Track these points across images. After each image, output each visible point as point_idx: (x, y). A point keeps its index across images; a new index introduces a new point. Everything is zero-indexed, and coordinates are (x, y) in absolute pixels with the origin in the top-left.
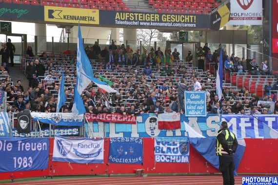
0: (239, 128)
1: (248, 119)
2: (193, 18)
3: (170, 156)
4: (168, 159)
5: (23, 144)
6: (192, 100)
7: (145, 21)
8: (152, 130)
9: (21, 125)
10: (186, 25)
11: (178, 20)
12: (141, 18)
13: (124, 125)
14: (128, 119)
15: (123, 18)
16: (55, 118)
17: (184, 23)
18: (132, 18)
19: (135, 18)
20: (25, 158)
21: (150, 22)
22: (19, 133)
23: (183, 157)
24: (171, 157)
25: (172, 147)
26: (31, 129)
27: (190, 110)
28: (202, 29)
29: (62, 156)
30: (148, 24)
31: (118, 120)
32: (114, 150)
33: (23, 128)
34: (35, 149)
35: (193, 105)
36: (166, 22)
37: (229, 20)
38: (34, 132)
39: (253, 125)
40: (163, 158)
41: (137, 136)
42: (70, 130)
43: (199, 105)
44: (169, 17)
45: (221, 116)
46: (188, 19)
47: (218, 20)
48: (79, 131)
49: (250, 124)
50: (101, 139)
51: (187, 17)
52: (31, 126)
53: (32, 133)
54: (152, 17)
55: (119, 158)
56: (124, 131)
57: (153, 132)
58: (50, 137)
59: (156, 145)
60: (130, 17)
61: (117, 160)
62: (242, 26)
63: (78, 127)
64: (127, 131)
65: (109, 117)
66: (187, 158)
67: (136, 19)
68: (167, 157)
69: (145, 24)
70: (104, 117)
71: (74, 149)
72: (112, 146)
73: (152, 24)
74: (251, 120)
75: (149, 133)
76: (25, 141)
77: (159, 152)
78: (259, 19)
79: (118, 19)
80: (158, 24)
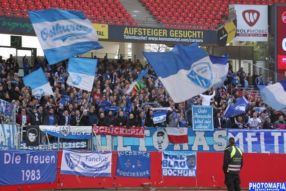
0: (245, 143)
1: (254, 134)
2: (201, 34)
3: (177, 170)
4: (175, 173)
5: (31, 157)
6: (199, 114)
7: (154, 36)
8: (159, 144)
9: (30, 138)
10: (193, 41)
11: (185, 35)
12: (149, 33)
13: (132, 139)
14: (135, 133)
15: (131, 33)
16: (63, 131)
17: (192, 38)
18: (140, 33)
19: (143, 33)
20: (33, 171)
21: (158, 37)
22: (27, 146)
23: (190, 171)
24: (179, 171)
25: (179, 161)
26: (39, 142)
27: (197, 124)
28: (210, 45)
29: (69, 169)
30: (156, 39)
31: (126, 133)
32: (121, 164)
33: (32, 141)
34: (43, 162)
35: (200, 119)
36: (174, 37)
37: (235, 36)
38: (42, 145)
39: (259, 139)
40: (170, 172)
41: (145, 149)
42: (79, 143)
43: (207, 119)
44: (177, 32)
45: (227, 130)
46: (196, 34)
47: (225, 36)
48: (87, 144)
49: (257, 138)
50: (109, 152)
51: (194, 33)
52: (39, 139)
53: (40, 146)
54: (160, 33)
55: (127, 171)
56: (132, 144)
57: (161, 146)
58: (58, 150)
59: (163, 158)
60: (138, 32)
61: (124, 174)
62: (248, 43)
63: (86, 140)
64: (135, 145)
65: (117, 130)
66: (194, 172)
67: (145, 34)
68: (174, 171)
69: (153, 39)
70: (112, 131)
71: (82, 162)
72: (120, 159)
73: (160, 39)
74: (258, 135)
75: (157, 147)
76: (33, 154)
77: (166, 166)
78: (265, 35)
79: (126, 34)
80: (166, 39)
